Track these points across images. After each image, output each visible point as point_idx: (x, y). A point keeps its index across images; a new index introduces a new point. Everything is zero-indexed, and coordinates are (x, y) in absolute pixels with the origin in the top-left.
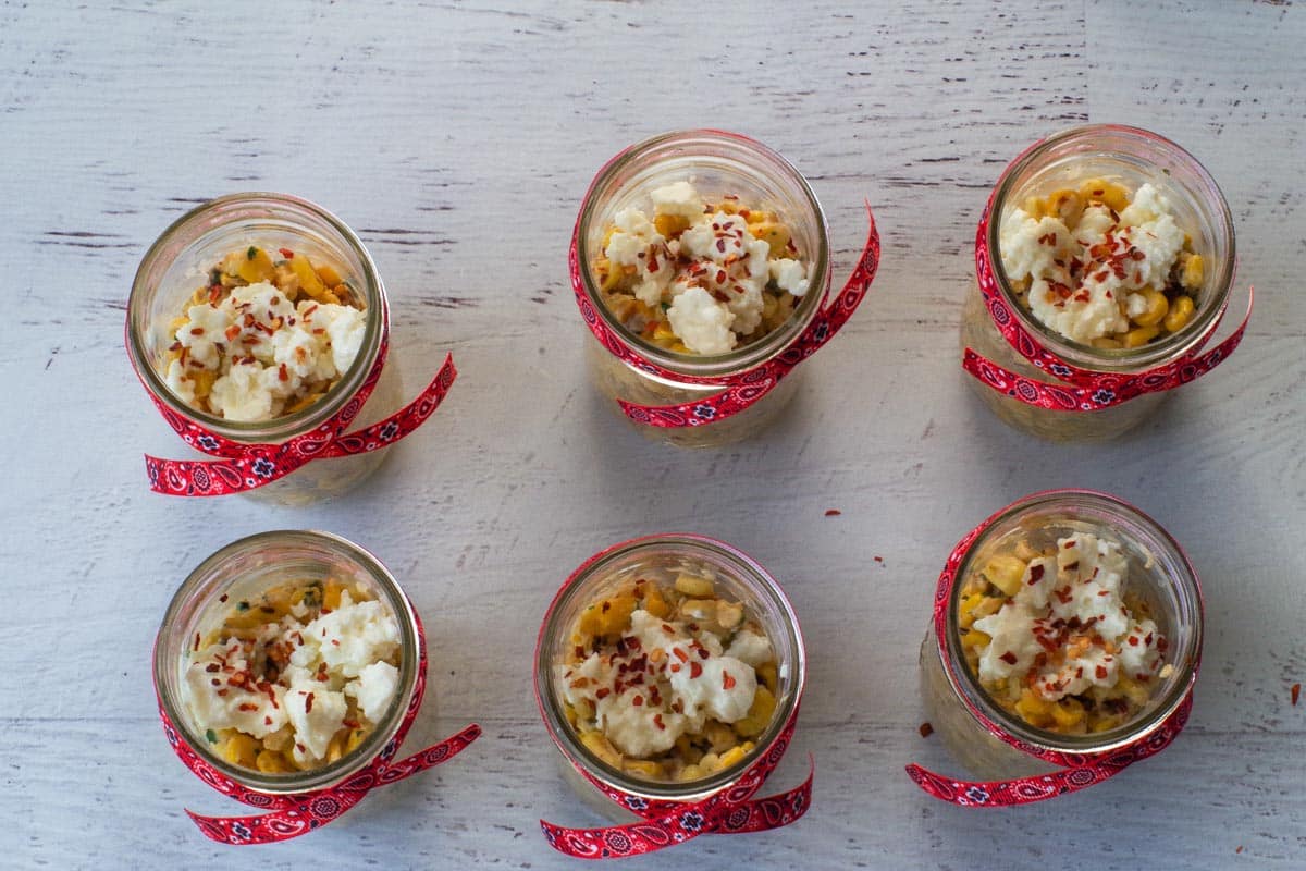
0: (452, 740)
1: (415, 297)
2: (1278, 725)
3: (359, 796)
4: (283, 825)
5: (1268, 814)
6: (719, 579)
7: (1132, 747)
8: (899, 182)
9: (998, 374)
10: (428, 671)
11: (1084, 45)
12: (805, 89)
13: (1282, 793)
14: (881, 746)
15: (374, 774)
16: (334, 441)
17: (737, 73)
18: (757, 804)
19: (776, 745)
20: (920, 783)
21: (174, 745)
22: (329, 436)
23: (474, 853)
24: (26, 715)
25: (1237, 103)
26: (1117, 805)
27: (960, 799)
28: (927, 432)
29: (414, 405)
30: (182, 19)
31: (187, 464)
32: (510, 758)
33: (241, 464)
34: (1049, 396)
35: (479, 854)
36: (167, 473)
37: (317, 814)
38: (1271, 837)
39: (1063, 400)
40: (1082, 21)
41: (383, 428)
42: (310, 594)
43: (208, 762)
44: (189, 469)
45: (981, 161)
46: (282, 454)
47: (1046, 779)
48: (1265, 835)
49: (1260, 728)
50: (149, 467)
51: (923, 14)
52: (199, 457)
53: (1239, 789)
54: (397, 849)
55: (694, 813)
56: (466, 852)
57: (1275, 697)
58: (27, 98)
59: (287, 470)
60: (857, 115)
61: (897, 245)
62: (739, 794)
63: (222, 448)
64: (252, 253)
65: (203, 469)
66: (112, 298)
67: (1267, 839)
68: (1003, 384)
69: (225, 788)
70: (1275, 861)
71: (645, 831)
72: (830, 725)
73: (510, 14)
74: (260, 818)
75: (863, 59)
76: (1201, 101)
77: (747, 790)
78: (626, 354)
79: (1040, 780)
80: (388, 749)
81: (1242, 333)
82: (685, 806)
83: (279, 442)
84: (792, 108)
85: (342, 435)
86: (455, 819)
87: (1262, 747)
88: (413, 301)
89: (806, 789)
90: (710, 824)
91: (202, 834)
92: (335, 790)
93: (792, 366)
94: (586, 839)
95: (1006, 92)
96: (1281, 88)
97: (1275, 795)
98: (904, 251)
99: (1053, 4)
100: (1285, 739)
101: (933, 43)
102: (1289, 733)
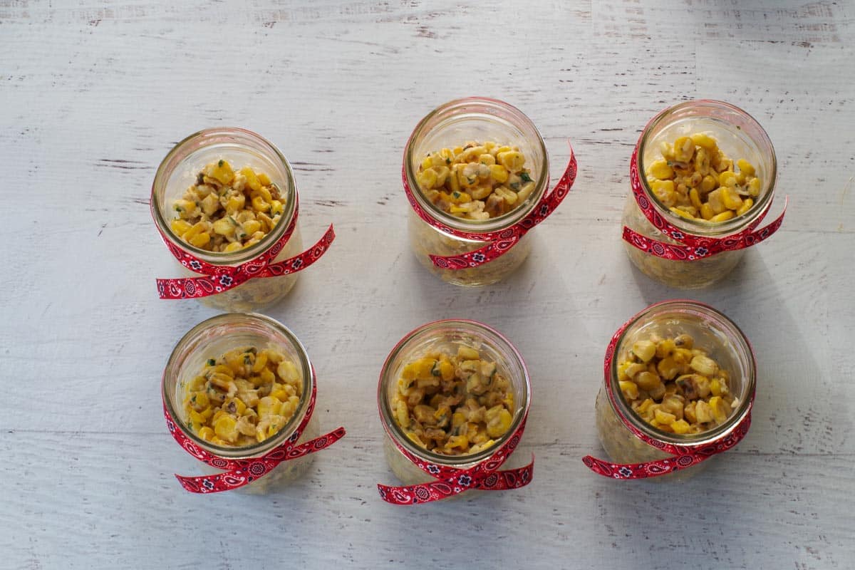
0: (329, 435)
1: (311, 200)
2: (802, 450)
3: (276, 463)
4: (233, 479)
5: (795, 500)
6: (483, 347)
7: (714, 444)
8: (588, 142)
9: (643, 240)
10: (318, 394)
11: (695, 67)
12: (535, 88)
13: (803, 489)
14: (573, 457)
15: (286, 450)
16: (266, 267)
17: (497, 79)
18: (502, 473)
19: (513, 438)
20: (591, 467)
21: (172, 432)
22: (264, 263)
23: (338, 513)
24: (82, 430)
25: (781, 102)
26: (708, 494)
27: (615, 475)
28: (601, 282)
29: (311, 249)
30: (181, 42)
31: (182, 280)
32: (360, 460)
33: (214, 278)
34: (671, 252)
35: (341, 513)
36: (170, 287)
37: (252, 473)
38: (796, 513)
39: (678, 254)
40: (694, 54)
41: (294, 261)
42: (248, 357)
43: (192, 440)
44: (182, 283)
45: (634, 131)
46: (237, 273)
47: (665, 462)
48: (793, 512)
49: (791, 451)
50: (158, 285)
51: (603, 48)
52: (191, 274)
53: (778, 486)
54: (294, 509)
55: (466, 475)
56: (334, 512)
57: (799, 434)
58: (91, 84)
59: (239, 282)
60: (565, 104)
61: (586, 177)
62: (492, 465)
63: (203, 268)
64: (221, 163)
65: (191, 282)
66: (138, 197)
67: (793, 514)
68: (645, 246)
69: (201, 456)
70: (799, 526)
71: (438, 486)
72: (544, 445)
73: (368, 43)
74: (219, 476)
75: (569, 73)
77: (497, 463)
78: (433, 221)
79: (661, 462)
80: (294, 436)
81: (781, 221)
82: (462, 472)
83: (235, 265)
84: (527, 99)
85: (271, 264)
86: (329, 493)
87: (791, 462)
88: (309, 202)
89: (530, 469)
90: (475, 482)
91: (185, 490)
92: (263, 459)
93: (528, 229)
94: (405, 493)
95: (650, 93)
96: (807, 94)
97: (799, 489)
98: (591, 180)
99: (678, 44)
100: (805, 458)
101: (609, 65)
102: (807, 455)
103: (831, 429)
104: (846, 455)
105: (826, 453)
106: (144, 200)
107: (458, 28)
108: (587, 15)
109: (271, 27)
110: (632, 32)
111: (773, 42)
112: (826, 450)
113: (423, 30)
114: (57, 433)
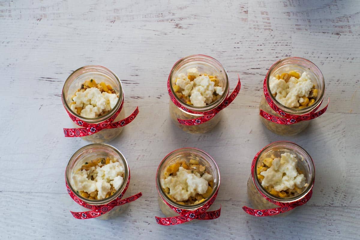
0: (135, 196)
1: (129, 96)
2: (333, 205)
3: (113, 207)
4: (94, 213)
5: (330, 226)
6: (200, 160)
7: (297, 201)
8: (245, 73)
9: (268, 116)
10: (131, 178)
11: (291, 43)
12: (224, 51)
13: (334, 221)
14: (237, 206)
15: (117, 202)
16: (110, 124)
17: (208, 46)
18: (208, 213)
19: (213, 198)
20: (246, 211)
21: (69, 193)
22: (109, 123)
23: (138, 228)
24: (31, 191)
25: (327, 58)
26: (294, 222)
27: (256, 214)
28: (251, 132)
29: (129, 117)
30: (75, 29)
31: (74, 129)
32: (148, 206)
33: (88, 129)
34: (280, 121)
35: (139, 228)
36: (69, 132)
37: (102, 211)
39: (283, 122)
40: (291, 37)
41: (121, 122)
42: (103, 161)
43: (78, 197)
44: (74, 130)
45: (265, 69)
46: (98, 126)
47: (276, 209)
48: (329, 230)
49: (329, 205)
50: (64, 131)
51: (253, 34)
52: (78, 127)
53: (324, 219)
54: (120, 226)
55: (193, 213)
56: (136, 228)
57: (333, 198)
58: (37, 46)
59: (99, 130)
60: (236, 57)
61: (245, 88)
62: (203, 209)
63: (83, 124)
64: (92, 81)
65: (78, 130)
66: (56, 94)
67: (330, 232)
68: (269, 118)
69: (81, 204)
70: (332, 237)
71: (181, 218)
72: (225, 201)
73: (154, 30)
74: (89, 212)
75: (238, 44)
76: (319, 57)
77: (205, 209)
78: (180, 106)
79: (275, 209)
80: (120, 196)
81: (326, 108)
82: (190, 212)
83: (97, 123)
84: (220, 55)
85: (112, 123)
86: (134, 220)
87: (329, 210)
88: (128, 97)
89: (219, 211)
90: (196, 216)
91: (74, 218)
92: (107, 205)
93: (219, 111)
94: (167, 220)
95: (272, 53)
96: (338, 55)
97: (332, 221)
98: (247, 89)
99: (284, 33)
100: (335, 208)
101: (255, 41)
102: (336, 207)
103: (346, 196)
104: (352, 207)
105: (344, 206)
106: (59, 95)
107: (192, 25)
108: (246, 20)
109: (113, 23)
110: (265, 28)
111: (324, 33)
112: (344, 205)
113: (177, 25)
114: (21, 192)
